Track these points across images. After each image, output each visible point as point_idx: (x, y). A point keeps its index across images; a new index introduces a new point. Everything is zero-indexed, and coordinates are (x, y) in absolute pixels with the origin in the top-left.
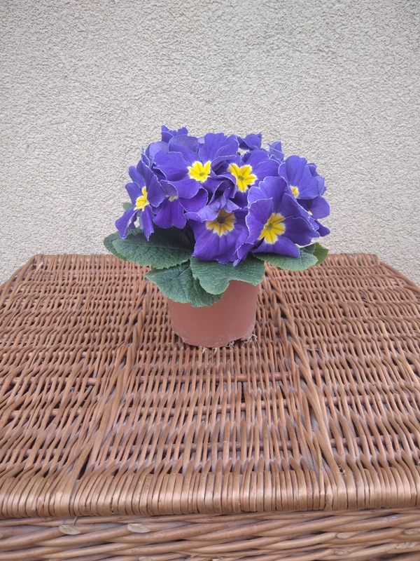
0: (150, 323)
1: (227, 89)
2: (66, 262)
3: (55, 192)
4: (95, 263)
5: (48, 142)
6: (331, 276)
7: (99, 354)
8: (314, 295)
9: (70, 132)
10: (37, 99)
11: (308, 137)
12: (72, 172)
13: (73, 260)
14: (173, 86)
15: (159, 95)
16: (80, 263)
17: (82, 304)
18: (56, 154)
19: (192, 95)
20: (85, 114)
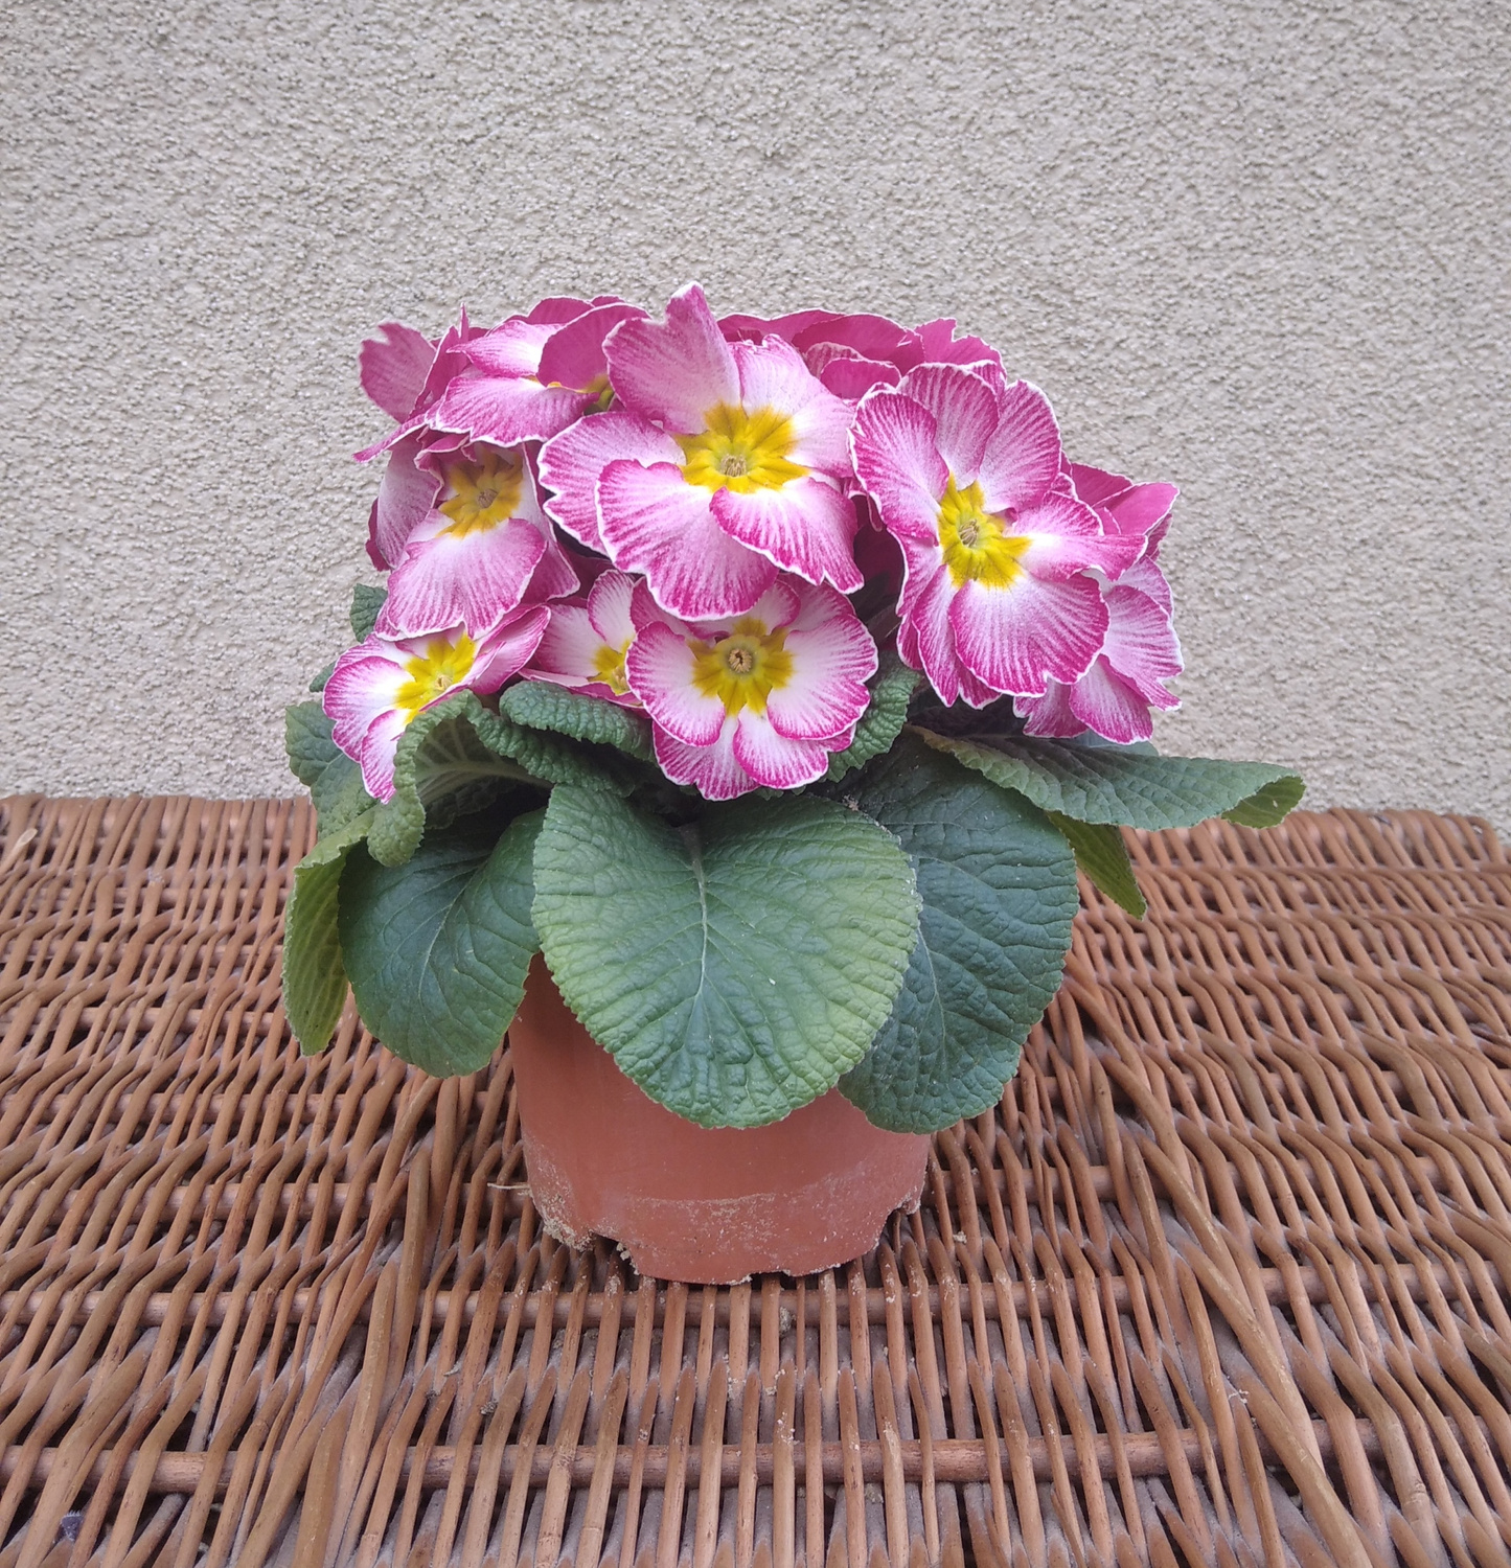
0: (495, 1136)
1: (853, 105)
2: (136, 831)
3: (104, 529)
4: (266, 835)
5: (81, 314)
6: (1306, 910)
7: (230, 1304)
8: (1249, 1003)
9: (174, 274)
10: (38, 133)
11: (1191, 313)
12: (177, 446)
13: (169, 823)
14: (624, 89)
15: (562, 124)
16: (200, 833)
17: (185, 1031)
18: (113, 369)
19: (705, 129)
20: (244, 201)
